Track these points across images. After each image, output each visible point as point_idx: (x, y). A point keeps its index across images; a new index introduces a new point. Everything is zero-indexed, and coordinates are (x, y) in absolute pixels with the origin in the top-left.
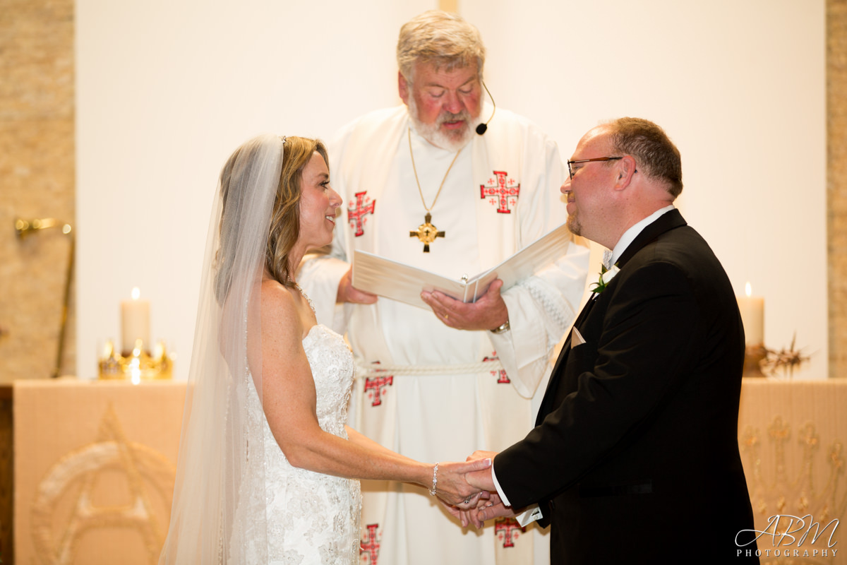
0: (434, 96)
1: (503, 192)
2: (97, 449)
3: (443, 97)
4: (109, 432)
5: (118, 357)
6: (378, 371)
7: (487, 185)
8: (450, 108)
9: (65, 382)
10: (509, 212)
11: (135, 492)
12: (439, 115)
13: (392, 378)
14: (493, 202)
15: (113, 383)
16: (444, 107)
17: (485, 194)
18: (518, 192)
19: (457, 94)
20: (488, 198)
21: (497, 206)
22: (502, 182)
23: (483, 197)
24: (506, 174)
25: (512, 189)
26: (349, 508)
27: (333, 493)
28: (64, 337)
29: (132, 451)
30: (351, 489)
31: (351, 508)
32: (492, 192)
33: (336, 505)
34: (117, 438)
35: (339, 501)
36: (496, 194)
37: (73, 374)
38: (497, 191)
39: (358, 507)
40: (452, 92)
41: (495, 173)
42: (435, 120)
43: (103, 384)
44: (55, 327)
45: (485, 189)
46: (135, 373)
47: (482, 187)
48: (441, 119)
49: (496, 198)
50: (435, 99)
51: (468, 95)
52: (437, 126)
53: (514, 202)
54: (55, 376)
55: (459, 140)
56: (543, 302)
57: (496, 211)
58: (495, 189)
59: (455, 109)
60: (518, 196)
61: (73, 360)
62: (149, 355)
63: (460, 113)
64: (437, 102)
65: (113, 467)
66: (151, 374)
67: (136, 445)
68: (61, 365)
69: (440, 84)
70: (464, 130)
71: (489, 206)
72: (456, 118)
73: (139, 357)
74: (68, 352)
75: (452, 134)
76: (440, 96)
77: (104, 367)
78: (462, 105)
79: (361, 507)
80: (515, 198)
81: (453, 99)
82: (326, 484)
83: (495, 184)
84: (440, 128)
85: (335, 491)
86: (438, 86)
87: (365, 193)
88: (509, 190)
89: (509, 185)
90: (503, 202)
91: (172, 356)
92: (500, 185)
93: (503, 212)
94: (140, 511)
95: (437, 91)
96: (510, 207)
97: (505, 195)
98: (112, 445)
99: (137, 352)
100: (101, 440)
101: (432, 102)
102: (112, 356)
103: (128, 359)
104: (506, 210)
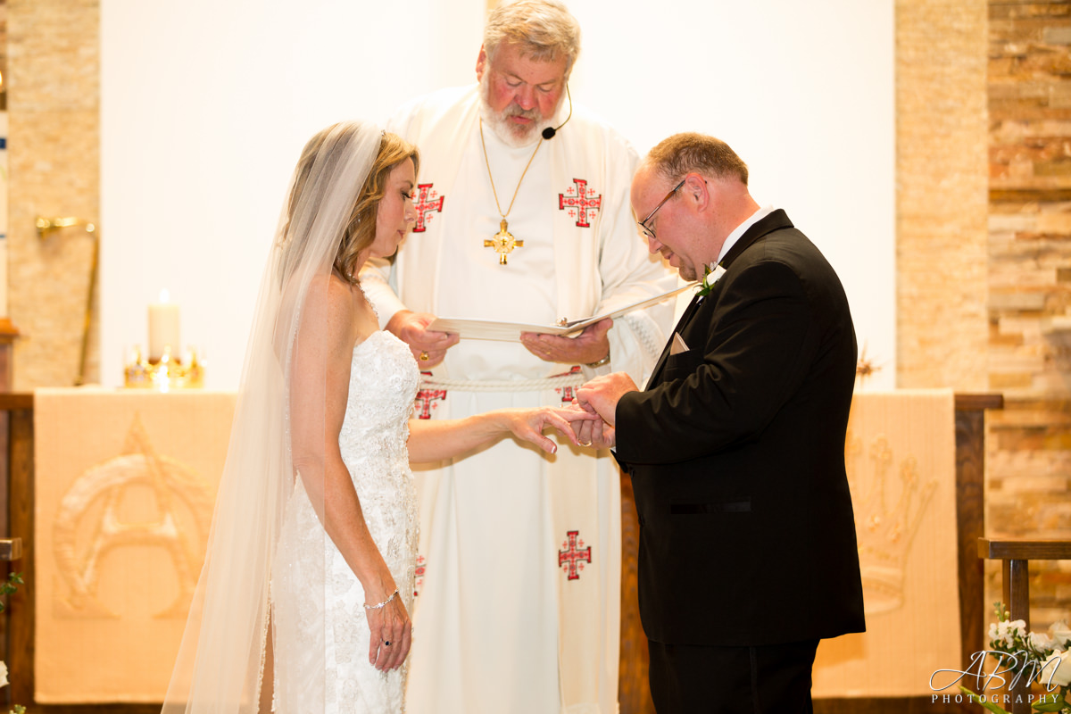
0: (509, 84)
1: (584, 203)
2: (123, 462)
3: (519, 87)
4: (136, 444)
5: (145, 364)
6: (427, 382)
7: (566, 194)
8: (522, 102)
9: (87, 390)
10: (588, 225)
11: (163, 508)
12: (508, 105)
13: (445, 392)
14: (572, 214)
15: (139, 391)
16: (515, 98)
17: (564, 204)
18: (599, 203)
19: (533, 90)
20: (567, 209)
21: (576, 218)
22: (582, 191)
23: (562, 208)
24: (585, 183)
25: (592, 200)
26: (405, 532)
27: (389, 515)
28: (87, 342)
29: (160, 464)
30: (409, 511)
31: (408, 532)
32: (571, 203)
33: (391, 527)
34: (145, 450)
35: (394, 524)
36: (575, 205)
37: (97, 381)
38: (577, 202)
39: (415, 531)
40: (529, 88)
41: (575, 181)
42: (503, 110)
43: (129, 392)
44: (77, 332)
45: (564, 199)
46: (163, 382)
47: (561, 196)
48: (510, 110)
49: (575, 210)
50: (509, 87)
51: (546, 94)
52: (503, 117)
53: (594, 215)
54: (78, 384)
55: (522, 137)
56: (640, 333)
57: (575, 224)
58: (575, 199)
59: (527, 104)
60: (599, 208)
61: (97, 366)
62: (178, 362)
63: (531, 111)
64: (510, 91)
65: (139, 481)
66: (181, 382)
67: (164, 458)
68: (84, 372)
69: (519, 75)
70: (530, 128)
71: (567, 218)
72: (524, 115)
73: (168, 364)
74: (92, 359)
75: (516, 128)
76: (516, 85)
77: (129, 374)
78: (537, 102)
79: (418, 531)
80: (596, 211)
81: (528, 94)
82: (382, 505)
83: (575, 194)
84: (506, 119)
85: (391, 512)
86: (517, 77)
87: (431, 186)
88: (588, 201)
89: (589, 196)
90: (582, 214)
91: (203, 363)
92: (580, 194)
93: (582, 225)
94: (169, 529)
95: (514, 81)
96: (590, 220)
97: (585, 207)
98: (138, 458)
99: (165, 359)
100: (127, 452)
101: (505, 90)
102: (138, 363)
103: (156, 366)
104: (584, 223)
